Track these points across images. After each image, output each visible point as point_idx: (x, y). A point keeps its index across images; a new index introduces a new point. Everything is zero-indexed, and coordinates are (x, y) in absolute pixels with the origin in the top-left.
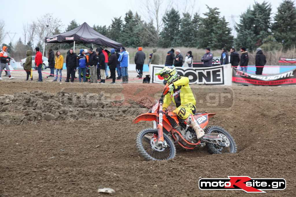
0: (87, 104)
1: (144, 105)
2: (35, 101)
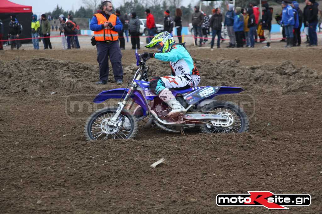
0: (217, 72)
1: (285, 72)
2: (154, 69)
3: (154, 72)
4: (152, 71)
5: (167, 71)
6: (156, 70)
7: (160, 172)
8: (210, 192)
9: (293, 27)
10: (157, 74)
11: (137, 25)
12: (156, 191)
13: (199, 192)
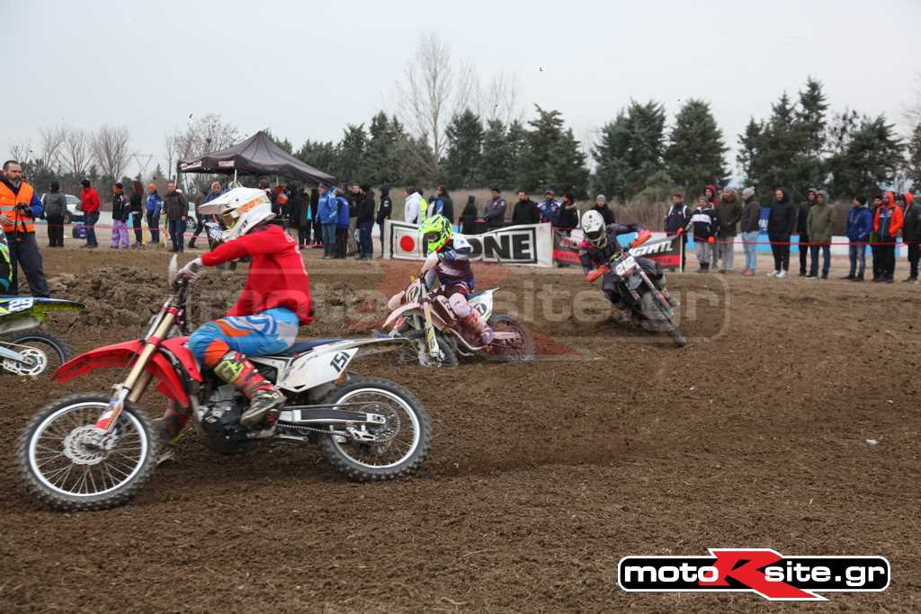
3: (111, 291)
4: (107, 288)
5: (139, 290)
6: (115, 287)
7: (168, 477)
8: (272, 514)
9: (334, 227)
10: (116, 295)
11: (60, 205)
12: (168, 512)
13: (251, 513)
